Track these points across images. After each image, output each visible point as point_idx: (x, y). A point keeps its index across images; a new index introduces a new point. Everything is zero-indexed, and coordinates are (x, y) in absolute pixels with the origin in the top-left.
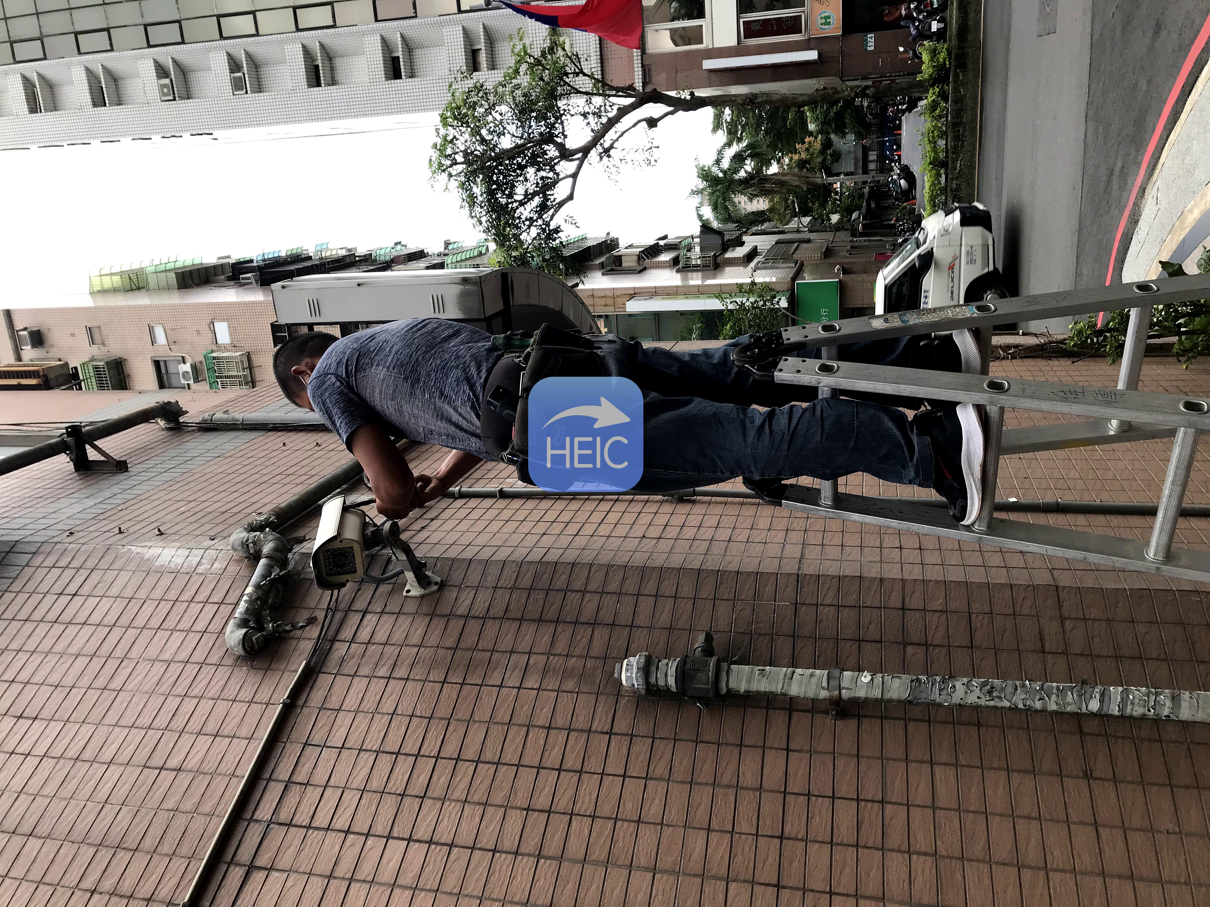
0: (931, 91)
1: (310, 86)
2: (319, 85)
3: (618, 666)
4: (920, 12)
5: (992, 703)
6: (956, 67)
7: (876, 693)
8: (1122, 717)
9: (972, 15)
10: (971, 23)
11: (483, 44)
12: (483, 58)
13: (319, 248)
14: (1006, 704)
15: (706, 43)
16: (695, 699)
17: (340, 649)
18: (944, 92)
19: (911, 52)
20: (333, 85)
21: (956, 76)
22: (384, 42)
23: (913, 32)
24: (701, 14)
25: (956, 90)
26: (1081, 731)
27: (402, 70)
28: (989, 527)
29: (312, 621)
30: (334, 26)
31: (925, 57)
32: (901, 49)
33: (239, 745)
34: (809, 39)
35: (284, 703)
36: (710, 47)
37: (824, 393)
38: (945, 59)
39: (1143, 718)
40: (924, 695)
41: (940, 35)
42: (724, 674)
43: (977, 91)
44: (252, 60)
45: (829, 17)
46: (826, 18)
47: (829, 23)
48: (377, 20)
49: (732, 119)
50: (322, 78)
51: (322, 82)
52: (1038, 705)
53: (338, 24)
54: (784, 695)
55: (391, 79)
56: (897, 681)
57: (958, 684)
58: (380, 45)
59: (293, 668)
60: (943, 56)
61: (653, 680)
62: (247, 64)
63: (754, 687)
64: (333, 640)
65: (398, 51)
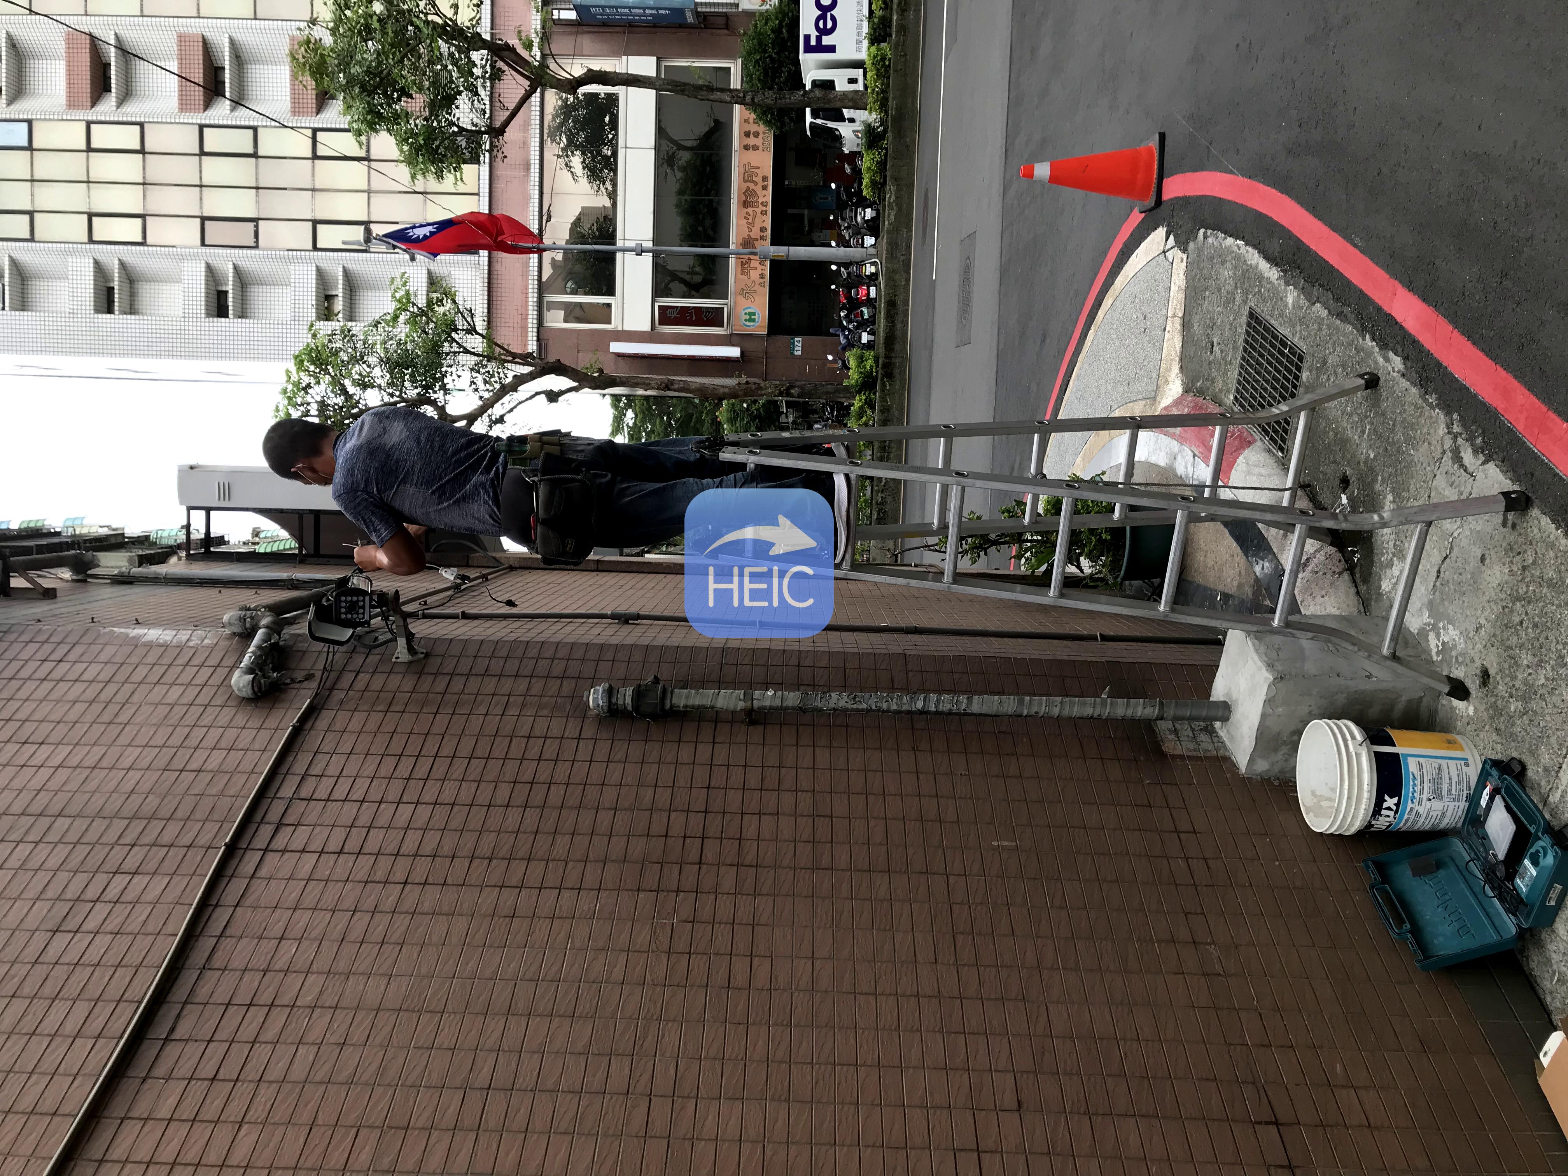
0: (857, 398)
1: (97, 310)
2: (110, 310)
3: (586, 693)
4: (850, 321)
5: (855, 706)
6: (883, 376)
7: (777, 703)
8: (937, 713)
9: (899, 326)
10: (898, 333)
11: (341, 290)
12: (339, 305)
13: (69, 523)
14: (864, 706)
15: (615, 324)
16: (645, 716)
17: (338, 695)
18: (871, 400)
19: (840, 363)
20: (131, 313)
21: (883, 385)
22: (210, 270)
23: (843, 341)
24: (611, 292)
25: (883, 399)
26: (913, 728)
27: (230, 308)
28: (852, 566)
29: (309, 677)
30: (143, 244)
31: (852, 363)
32: (830, 358)
33: (254, 756)
34: (732, 335)
35: (294, 726)
36: (620, 328)
37: (750, 467)
38: (871, 367)
39: (950, 713)
40: (809, 702)
41: (870, 346)
42: (669, 695)
43: (903, 403)
44: (18, 270)
45: (754, 314)
46: (751, 314)
47: (754, 320)
48: (203, 244)
49: (635, 423)
50: (116, 304)
51: (116, 308)
52: (885, 706)
53: (149, 240)
54: (712, 707)
55: (213, 316)
56: (792, 694)
57: (833, 695)
58: (203, 274)
59: (298, 706)
60: (869, 364)
61: (614, 700)
62: (10, 274)
63: (691, 702)
64: (332, 689)
65: (227, 284)
